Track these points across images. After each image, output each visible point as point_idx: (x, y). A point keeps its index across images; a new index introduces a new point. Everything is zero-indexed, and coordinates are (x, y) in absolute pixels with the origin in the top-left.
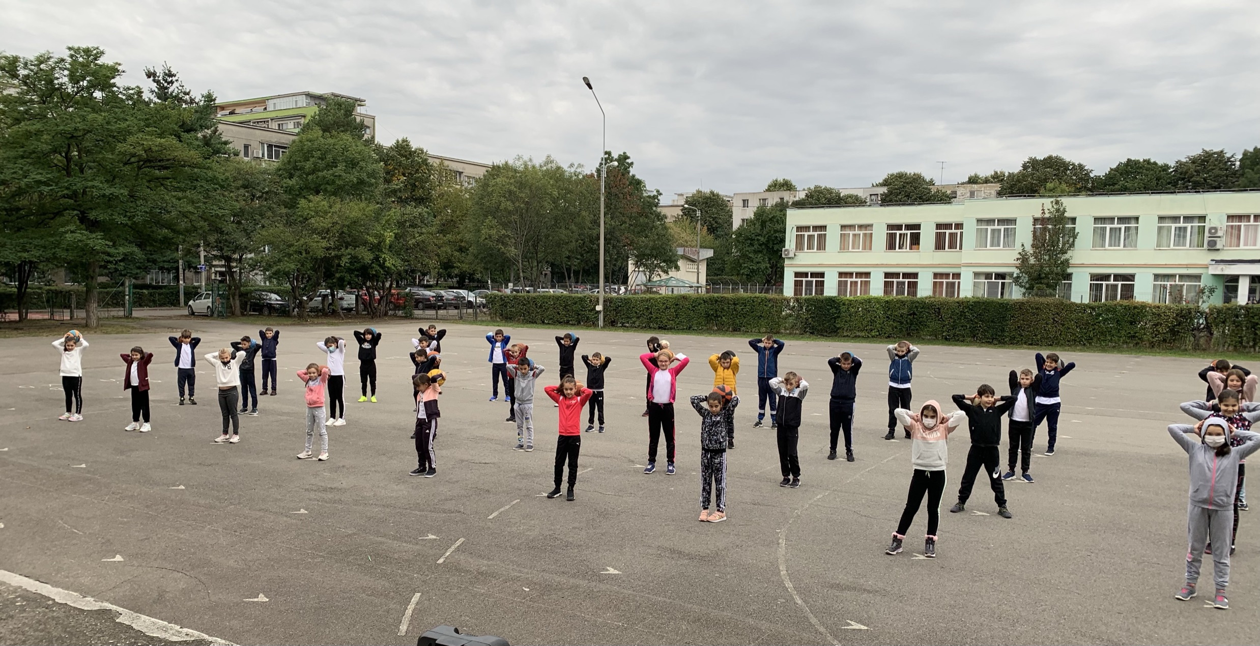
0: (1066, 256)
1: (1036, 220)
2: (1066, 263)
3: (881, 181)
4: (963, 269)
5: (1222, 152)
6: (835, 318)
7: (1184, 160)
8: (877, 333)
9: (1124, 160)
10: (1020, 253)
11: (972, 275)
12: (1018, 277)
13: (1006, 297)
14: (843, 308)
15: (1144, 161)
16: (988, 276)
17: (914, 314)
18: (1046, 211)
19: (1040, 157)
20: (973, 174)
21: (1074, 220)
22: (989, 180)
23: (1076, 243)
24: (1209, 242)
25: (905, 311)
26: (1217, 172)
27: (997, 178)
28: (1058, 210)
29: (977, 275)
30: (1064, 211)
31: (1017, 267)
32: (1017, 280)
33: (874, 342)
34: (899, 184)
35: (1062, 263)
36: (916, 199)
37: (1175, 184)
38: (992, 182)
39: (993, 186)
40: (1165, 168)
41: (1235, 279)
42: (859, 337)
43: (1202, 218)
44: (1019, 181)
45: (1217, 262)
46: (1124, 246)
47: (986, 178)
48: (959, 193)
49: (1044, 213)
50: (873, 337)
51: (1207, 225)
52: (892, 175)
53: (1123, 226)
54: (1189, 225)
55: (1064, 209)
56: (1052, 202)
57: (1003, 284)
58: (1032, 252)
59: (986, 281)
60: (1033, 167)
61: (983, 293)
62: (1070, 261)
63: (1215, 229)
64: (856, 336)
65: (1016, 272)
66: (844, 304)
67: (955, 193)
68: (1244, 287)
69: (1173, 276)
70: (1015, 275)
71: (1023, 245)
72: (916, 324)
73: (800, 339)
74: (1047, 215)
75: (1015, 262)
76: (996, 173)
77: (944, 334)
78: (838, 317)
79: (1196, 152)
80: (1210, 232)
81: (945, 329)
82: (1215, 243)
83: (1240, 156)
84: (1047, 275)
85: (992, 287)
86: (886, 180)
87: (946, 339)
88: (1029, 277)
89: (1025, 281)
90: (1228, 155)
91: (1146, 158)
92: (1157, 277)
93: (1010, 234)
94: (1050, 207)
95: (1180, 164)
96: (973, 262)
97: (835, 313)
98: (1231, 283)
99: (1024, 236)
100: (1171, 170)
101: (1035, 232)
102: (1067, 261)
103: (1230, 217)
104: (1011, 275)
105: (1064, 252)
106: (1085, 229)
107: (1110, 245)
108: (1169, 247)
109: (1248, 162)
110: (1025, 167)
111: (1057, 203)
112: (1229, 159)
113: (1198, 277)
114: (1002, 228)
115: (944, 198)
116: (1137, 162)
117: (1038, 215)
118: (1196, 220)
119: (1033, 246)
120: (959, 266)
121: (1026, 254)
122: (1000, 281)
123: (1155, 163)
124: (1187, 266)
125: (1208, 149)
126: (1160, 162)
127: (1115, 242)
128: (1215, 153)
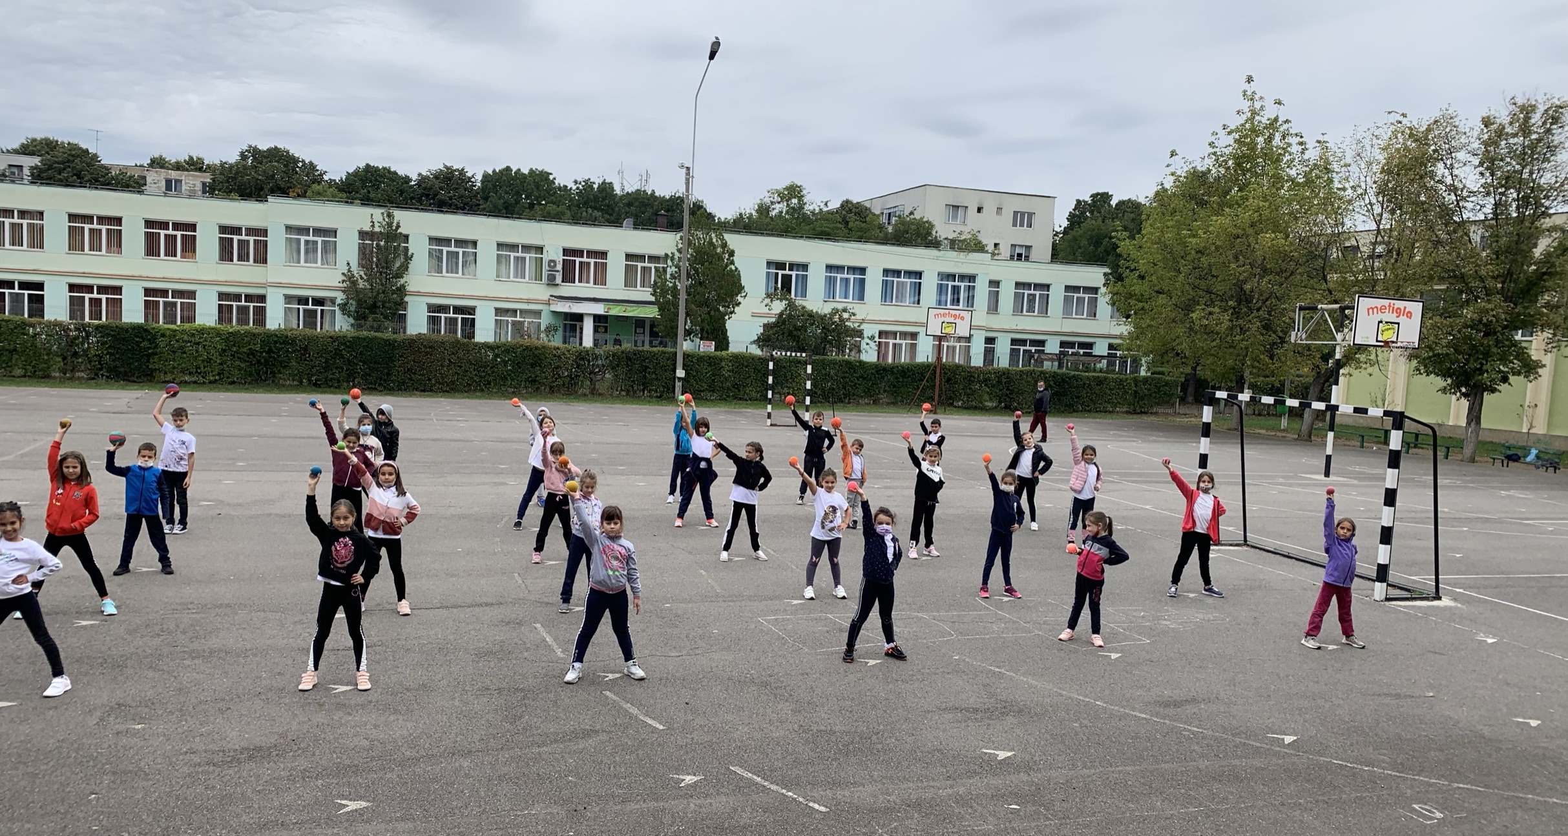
0: (402, 281)
1: (363, 234)
2: (402, 291)
3: (16, 146)
4: (269, 289)
5: (463, 170)
6: (149, 356)
7: (424, 173)
8: (217, 378)
9: (362, 165)
10: (343, 274)
11: (282, 299)
12: (345, 304)
13: (327, 327)
14: (162, 342)
15: (384, 168)
16: (303, 300)
17: (270, 351)
18: (377, 225)
19: (263, 146)
20: (157, 156)
21: (406, 238)
22: (183, 166)
23: (410, 266)
24: (549, 275)
25: (258, 347)
26: (462, 191)
27: (195, 165)
28: (390, 225)
29: (288, 299)
30: (398, 226)
31: (343, 291)
32: (343, 307)
33: (211, 390)
34: (60, 155)
35: (399, 289)
36: (89, 180)
37: (420, 201)
38: (187, 170)
39: (197, 176)
40: (407, 180)
41: (579, 317)
42: (186, 382)
43: (540, 249)
44: (237, 173)
45: (555, 297)
46: (463, 274)
47: (177, 163)
48: (149, 180)
49: (373, 226)
50: (210, 382)
51: (544, 256)
52: (34, 140)
53: (461, 251)
54: (527, 256)
55: (398, 223)
56: (383, 214)
57: (322, 311)
58: (362, 273)
59: (301, 307)
60: (255, 158)
61: (298, 325)
62: (408, 288)
63: (554, 261)
64: (181, 382)
65: (340, 297)
66: (163, 335)
67: (144, 178)
68: (588, 326)
69: (515, 311)
70: (339, 301)
71: (348, 264)
72: (273, 365)
73: (89, 387)
74: (377, 229)
75: (341, 285)
76: (191, 158)
77: (313, 378)
78: (155, 354)
79: (437, 166)
80: (549, 265)
81: (314, 370)
82: (554, 277)
83: (479, 177)
84: (384, 302)
85: (310, 314)
86: (23, 146)
87: (315, 385)
88: (358, 304)
89: (352, 309)
90: (470, 175)
91: (386, 165)
92: (498, 311)
93: (330, 249)
94: (381, 220)
95: (422, 180)
96: (283, 281)
97: (149, 348)
98: (573, 322)
99: (348, 251)
100: (413, 183)
101: (362, 250)
102: (403, 286)
103: (566, 252)
104: (333, 301)
105: (399, 275)
106: (419, 248)
107: (447, 272)
108: (509, 277)
109: (490, 185)
110: (243, 156)
111: (389, 215)
112: (470, 178)
113: (538, 313)
114: (319, 240)
115: (130, 183)
116: (377, 169)
117: (367, 228)
118: (534, 251)
119: (360, 265)
120: (264, 286)
121: (353, 276)
122: (319, 308)
123: (395, 173)
124: (528, 301)
125: (449, 165)
126: (401, 173)
127: (453, 269)
128: (455, 171)
